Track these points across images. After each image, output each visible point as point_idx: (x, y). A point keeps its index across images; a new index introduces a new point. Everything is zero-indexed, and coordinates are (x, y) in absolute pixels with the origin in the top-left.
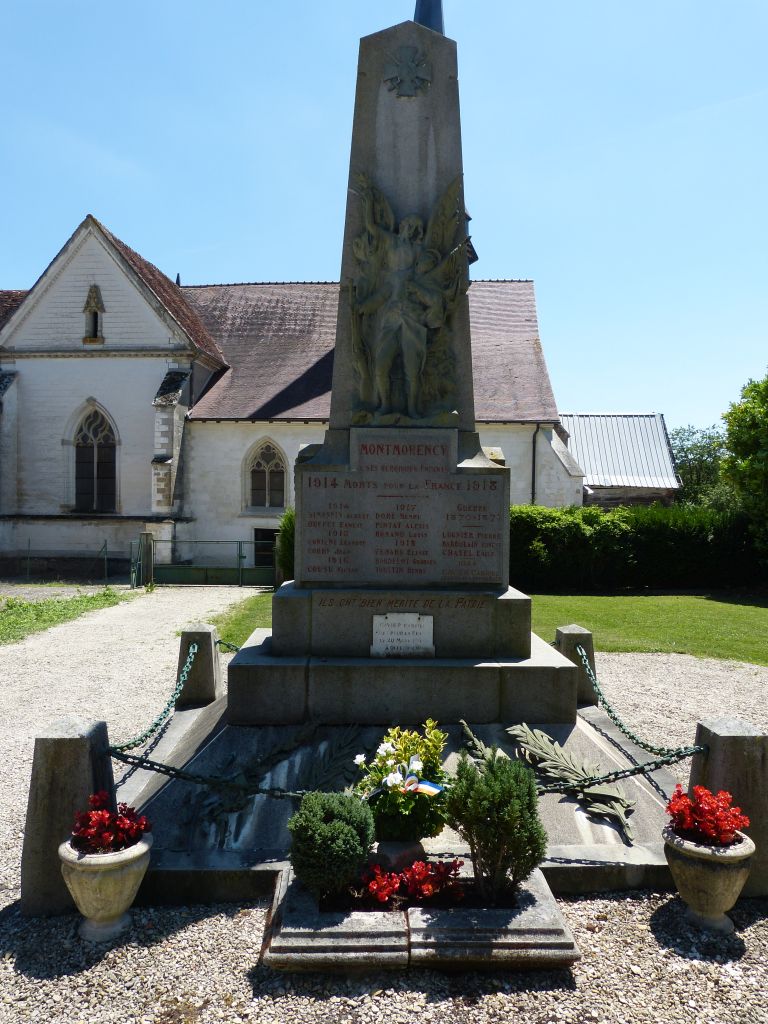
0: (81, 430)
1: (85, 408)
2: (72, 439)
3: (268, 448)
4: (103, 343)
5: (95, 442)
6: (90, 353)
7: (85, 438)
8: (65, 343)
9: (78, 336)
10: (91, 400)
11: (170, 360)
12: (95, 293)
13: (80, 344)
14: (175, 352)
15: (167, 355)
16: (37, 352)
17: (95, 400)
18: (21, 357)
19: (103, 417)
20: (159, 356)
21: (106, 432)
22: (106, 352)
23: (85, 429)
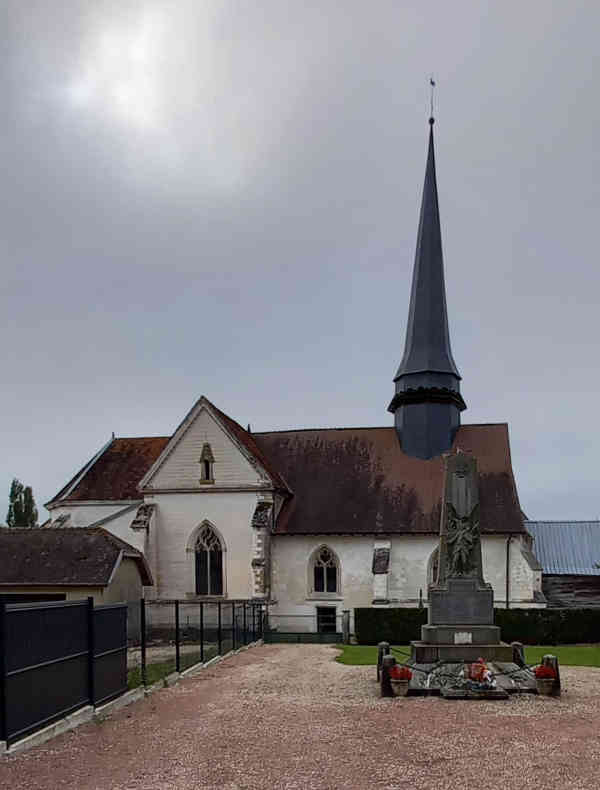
0: (198, 541)
1: (201, 527)
2: (193, 548)
3: (325, 552)
4: (213, 483)
5: (208, 550)
6: (204, 491)
7: (201, 547)
8: (188, 484)
9: (197, 478)
10: (205, 522)
11: (259, 495)
12: (207, 448)
13: (199, 485)
14: (262, 490)
15: (257, 491)
16: (168, 489)
17: (209, 522)
18: (158, 494)
19: (213, 533)
20: (252, 492)
21: (216, 542)
22: (216, 490)
23: (201, 541)
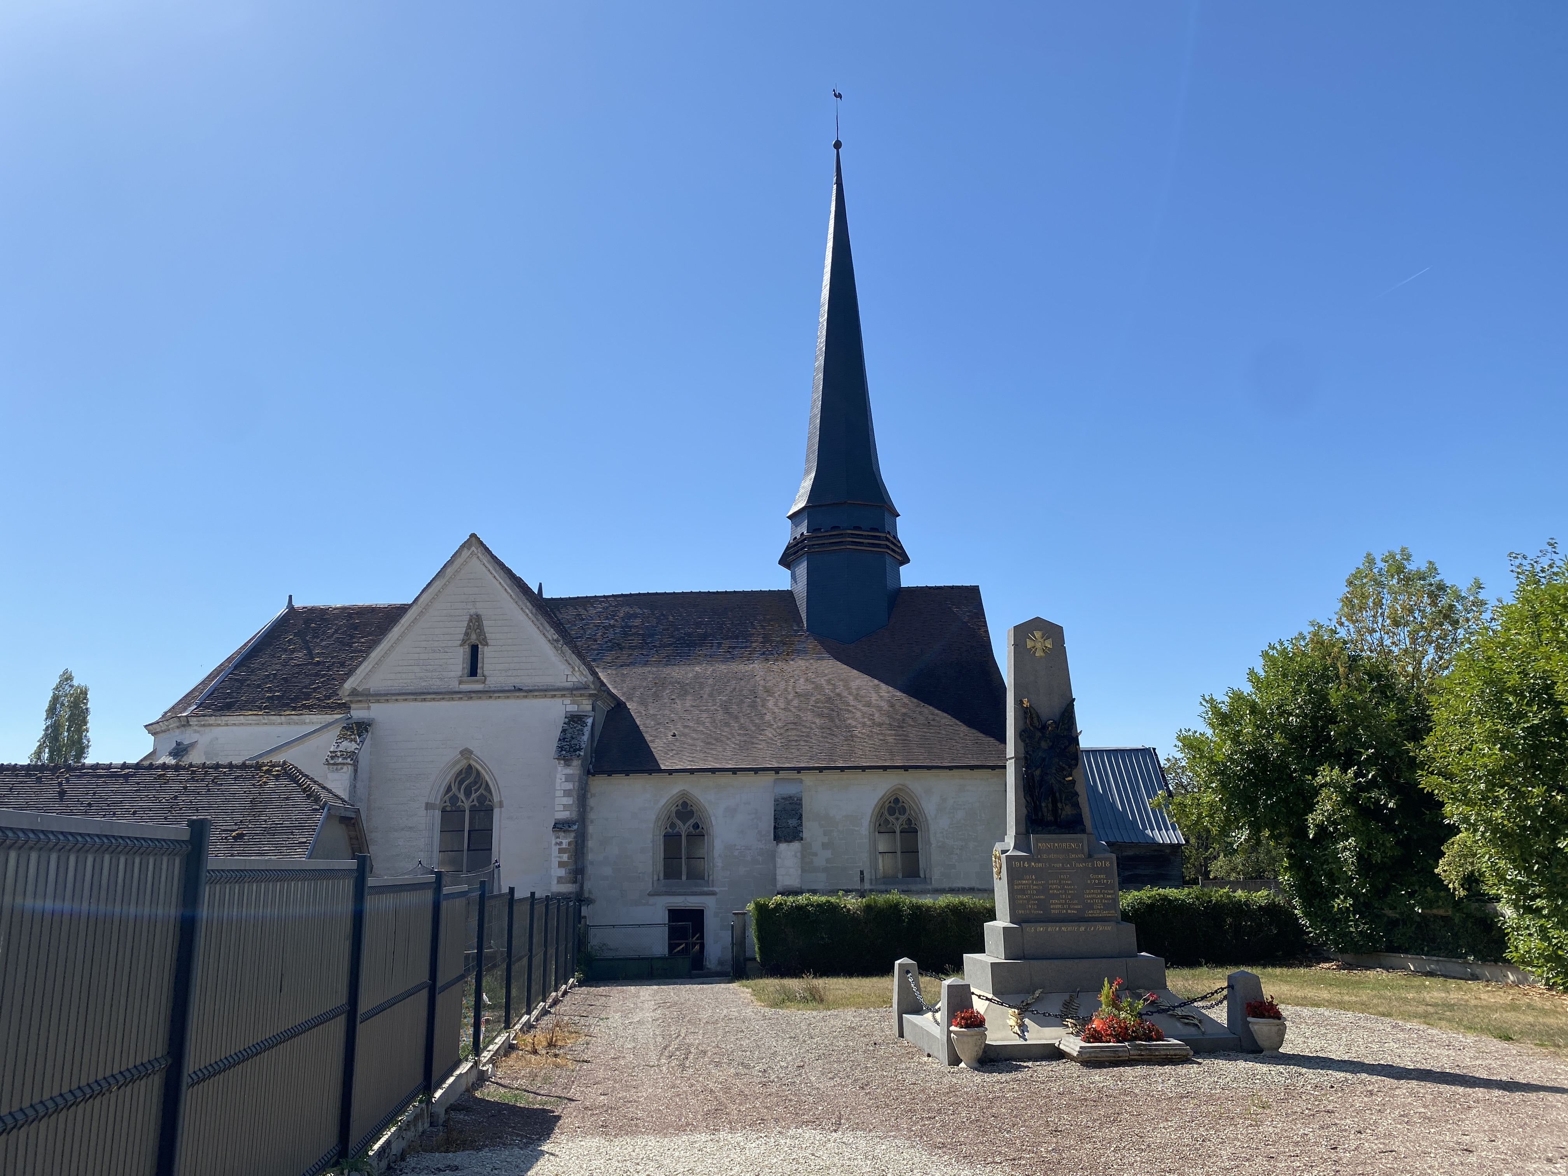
0: (449, 789)
1: (457, 762)
2: (438, 802)
3: (685, 804)
4: (484, 683)
5: (467, 805)
6: (469, 695)
7: (454, 799)
8: (436, 684)
9: (453, 674)
10: (466, 753)
11: (567, 701)
12: (476, 623)
13: (455, 685)
14: (573, 691)
15: (563, 696)
16: (399, 694)
17: (471, 752)
18: (378, 701)
19: (478, 773)
20: (554, 696)
21: (482, 791)
22: (488, 694)
23: (454, 789)
